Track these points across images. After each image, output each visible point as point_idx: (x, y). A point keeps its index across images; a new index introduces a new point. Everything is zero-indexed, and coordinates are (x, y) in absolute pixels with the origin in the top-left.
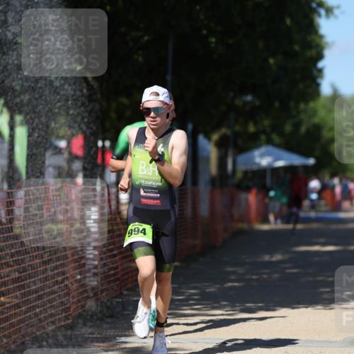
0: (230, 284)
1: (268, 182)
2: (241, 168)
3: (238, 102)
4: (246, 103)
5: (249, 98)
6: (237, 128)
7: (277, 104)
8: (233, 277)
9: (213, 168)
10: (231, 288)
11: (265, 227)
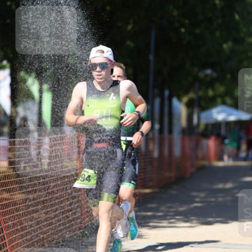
0: (196, 205)
1: (223, 132)
2: (203, 121)
3: (201, 75)
4: (207, 76)
5: (209, 72)
6: (201, 93)
7: (229, 76)
8: (197, 200)
9: (184, 122)
10: (196, 207)
11: (221, 164)
